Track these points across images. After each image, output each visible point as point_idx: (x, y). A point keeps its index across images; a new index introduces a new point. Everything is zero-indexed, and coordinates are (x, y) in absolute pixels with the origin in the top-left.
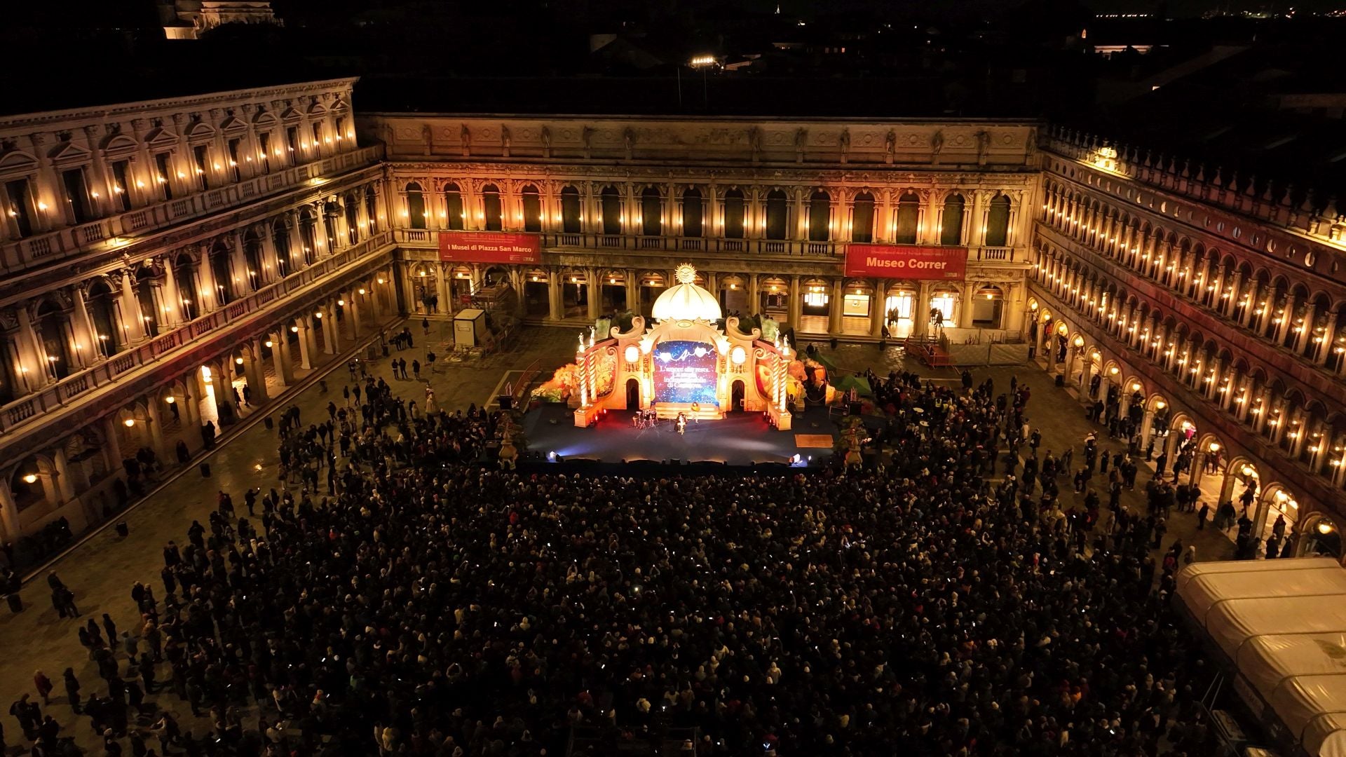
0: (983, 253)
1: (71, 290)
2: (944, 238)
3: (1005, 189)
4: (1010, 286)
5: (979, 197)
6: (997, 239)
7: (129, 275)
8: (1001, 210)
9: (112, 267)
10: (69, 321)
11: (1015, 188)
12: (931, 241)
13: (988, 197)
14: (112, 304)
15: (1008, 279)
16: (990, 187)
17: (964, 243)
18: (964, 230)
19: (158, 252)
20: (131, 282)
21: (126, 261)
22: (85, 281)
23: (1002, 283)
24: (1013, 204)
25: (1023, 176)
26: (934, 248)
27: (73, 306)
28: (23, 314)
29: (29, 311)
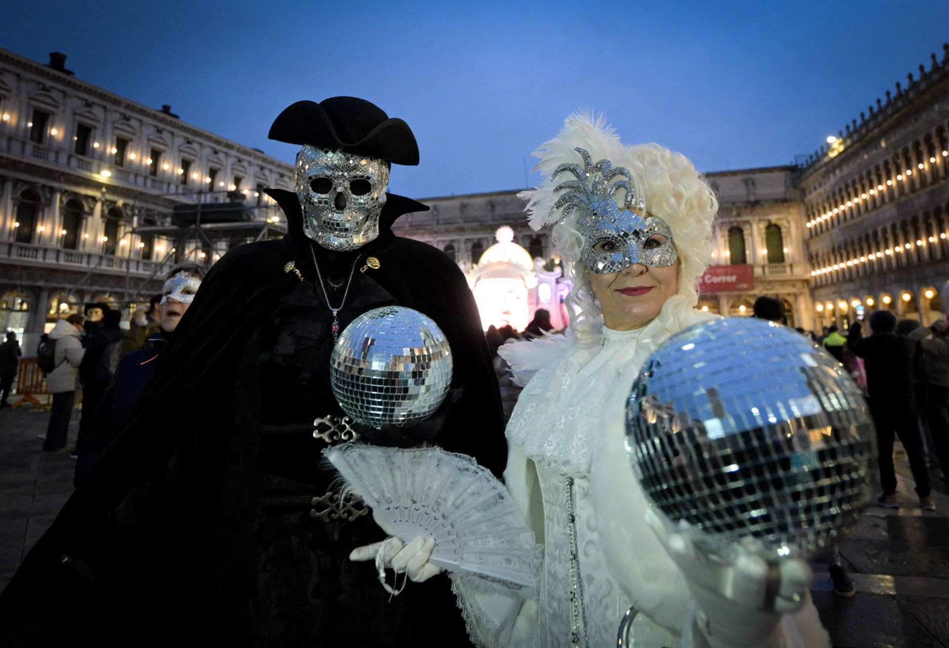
0: (767, 270)
1: (52, 190)
2: (733, 259)
3: (774, 218)
4: (796, 296)
5: (755, 227)
6: (776, 257)
7: (103, 205)
8: (774, 235)
9: (90, 192)
10: (43, 211)
11: (782, 216)
12: (723, 263)
13: (763, 226)
14: (82, 219)
15: (791, 290)
16: (762, 217)
17: (749, 260)
18: (747, 252)
19: (130, 202)
20: (103, 211)
21: (103, 194)
22: (66, 191)
23: (789, 294)
24: (783, 230)
25: (785, 204)
26: (726, 267)
27: (50, 203)
28: (9, 186)
29: (14, 187)
